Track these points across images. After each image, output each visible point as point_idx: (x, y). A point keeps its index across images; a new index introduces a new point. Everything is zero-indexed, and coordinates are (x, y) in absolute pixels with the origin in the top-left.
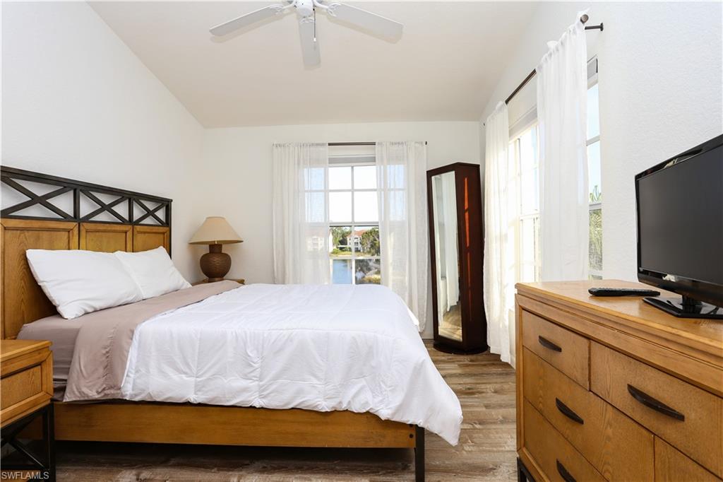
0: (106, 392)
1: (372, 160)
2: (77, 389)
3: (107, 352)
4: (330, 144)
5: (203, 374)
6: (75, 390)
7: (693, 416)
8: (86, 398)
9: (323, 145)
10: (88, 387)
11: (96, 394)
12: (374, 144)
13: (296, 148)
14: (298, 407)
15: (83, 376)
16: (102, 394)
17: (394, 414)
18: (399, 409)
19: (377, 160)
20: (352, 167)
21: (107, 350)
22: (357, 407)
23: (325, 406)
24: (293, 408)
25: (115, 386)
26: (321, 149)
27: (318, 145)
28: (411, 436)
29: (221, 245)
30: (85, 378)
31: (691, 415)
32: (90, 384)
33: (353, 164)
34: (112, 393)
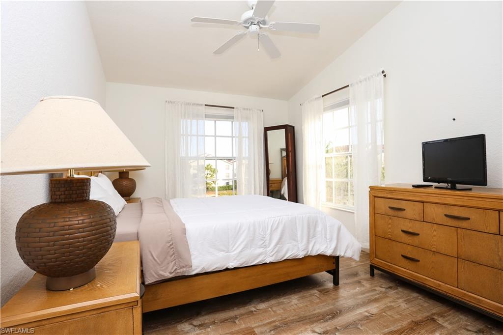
0: (176, 271)
1: (231, 118)
2: (156, 273)
3: (171, 245)
4: (206, 105)
5: (235, 249)
6: (154, 274)
7: (473, 217)
8: (163, 278)
9: (202, 105)
10: (163, 271)
11: (169, 274)
12: (233, 108)
13: (183, 106)
14: (288, 258)
15: (158, 263)
16: (174, 273)
17: (333, 252)
18: (335, 249)
19: (235, 117)
20: (215, 121)
21: (171, 243)
22: (314, 253)
23: (301, 255)
24: (285, 260)
25: (186, 266)
26: (200, 108)
27: (198, 104)
28: (334, 263)
29: (128, 172)
30: (160, 265)
31: (472, 217)
32: (163, 268)
33: (215, 119)
34: (181, 272)
